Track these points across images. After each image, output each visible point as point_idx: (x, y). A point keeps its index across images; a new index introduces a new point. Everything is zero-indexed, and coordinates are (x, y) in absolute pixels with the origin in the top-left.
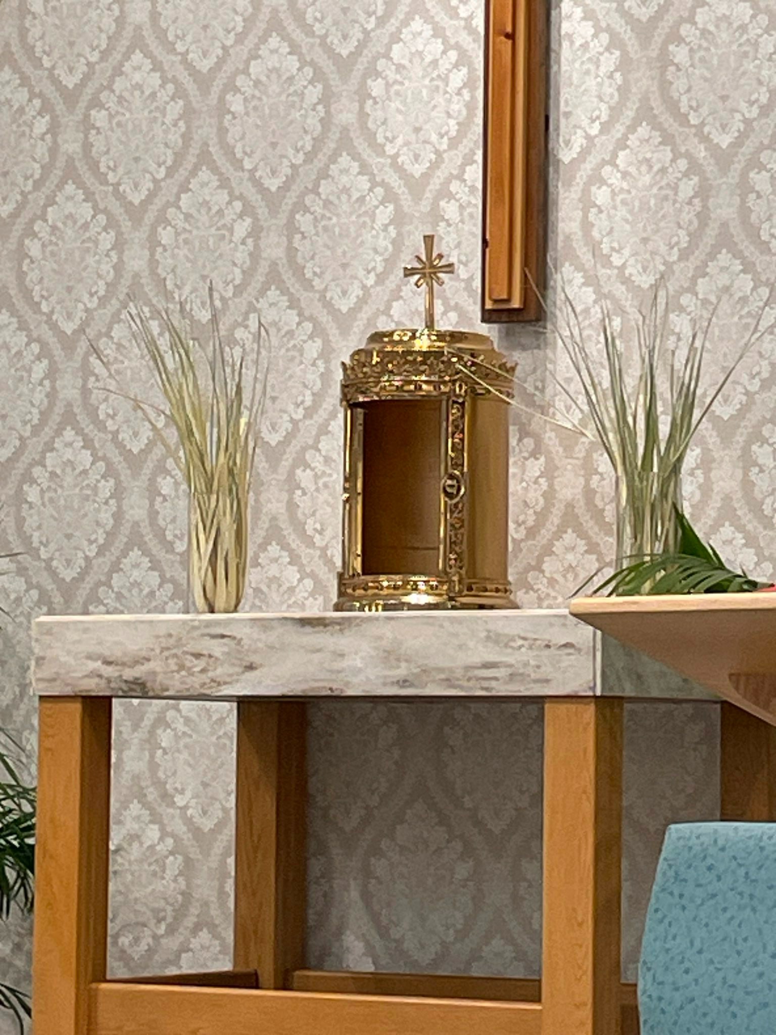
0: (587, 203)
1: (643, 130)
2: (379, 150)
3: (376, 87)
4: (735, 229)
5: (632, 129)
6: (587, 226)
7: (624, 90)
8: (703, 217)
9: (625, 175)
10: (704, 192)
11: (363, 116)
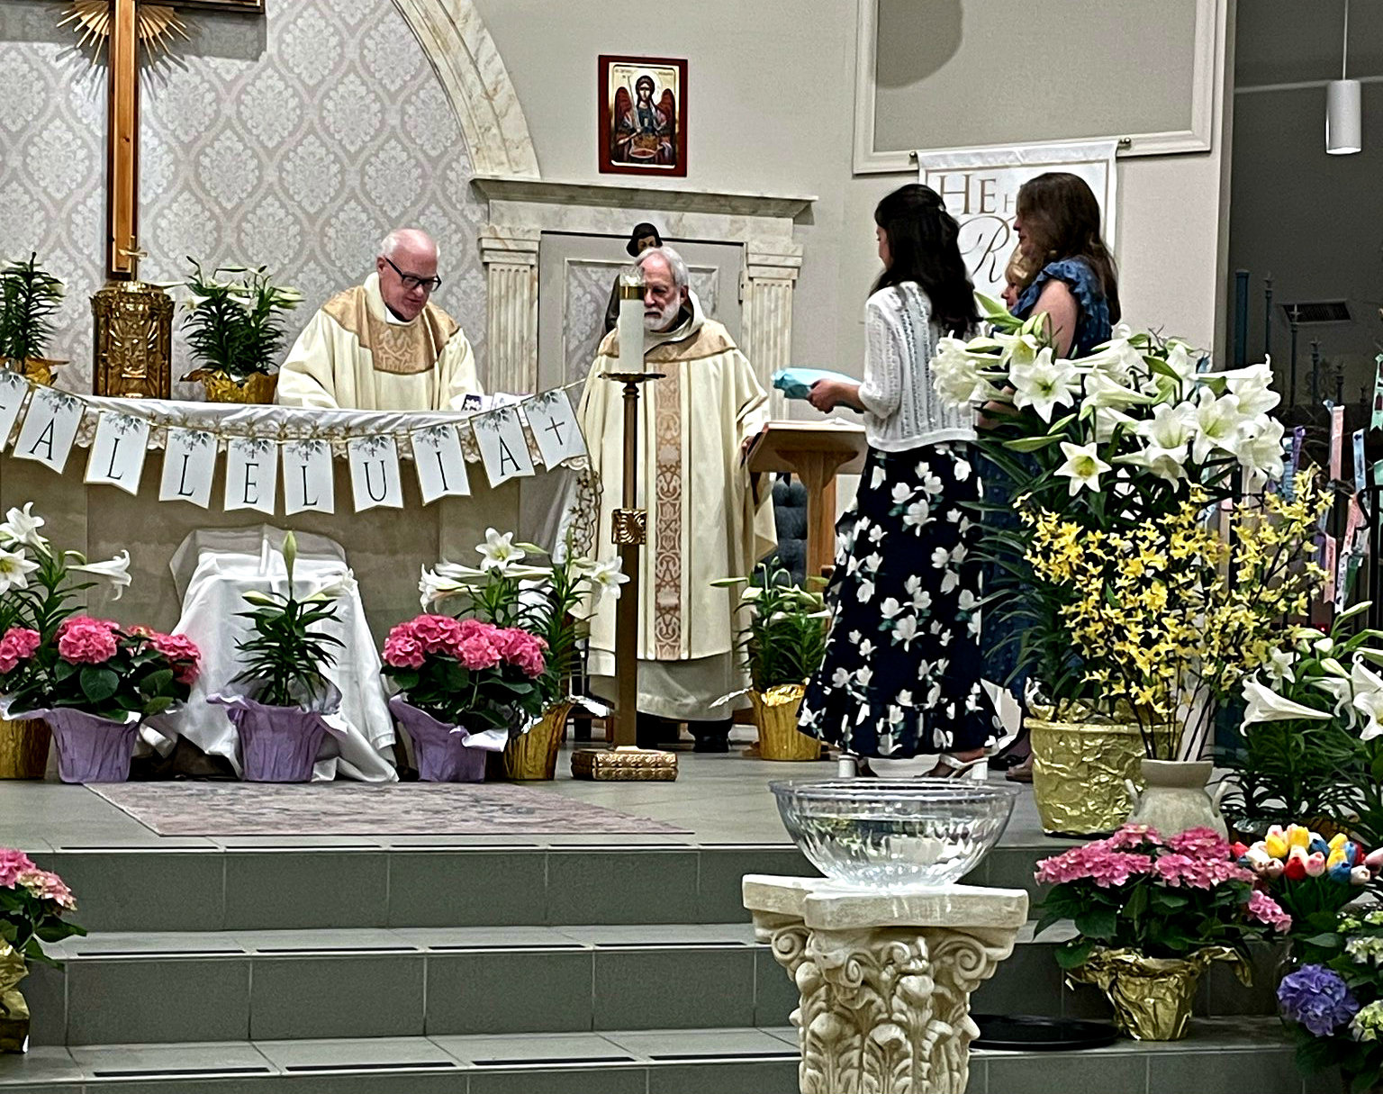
0: (156, 226)
1: (186, 195)
2: (36, 184)
3: (33, 151)
4: (235, 248)
5: (181, 193)
6: (155, 237)
7: (176, 174)
8: (218, 241)
9: (176, 215)
10: (218, 228)
11: (25, 164)
